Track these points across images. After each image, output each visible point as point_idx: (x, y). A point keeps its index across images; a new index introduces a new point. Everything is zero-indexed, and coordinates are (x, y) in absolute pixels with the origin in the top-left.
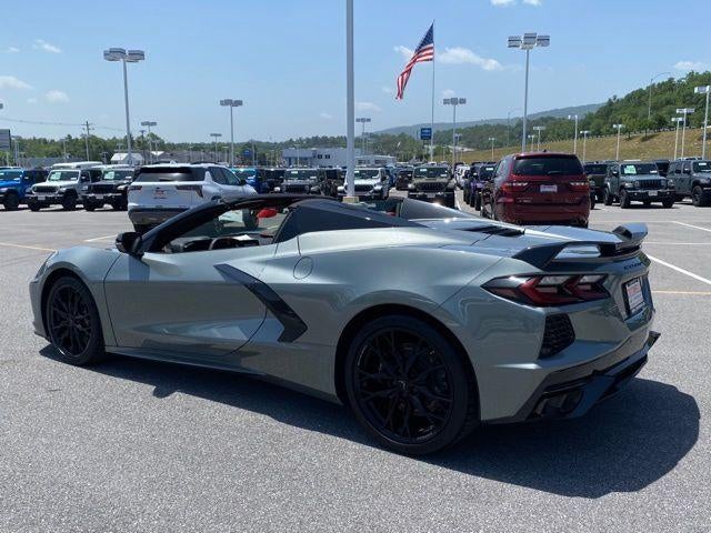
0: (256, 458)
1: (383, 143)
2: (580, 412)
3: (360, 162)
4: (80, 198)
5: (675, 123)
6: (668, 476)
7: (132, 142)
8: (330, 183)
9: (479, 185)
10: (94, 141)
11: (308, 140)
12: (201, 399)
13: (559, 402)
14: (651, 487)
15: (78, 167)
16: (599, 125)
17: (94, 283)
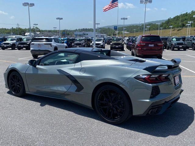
0: (69, 125)
1: (103, 30)
2: (161, 113)
3: (97, 36)
4: (16, 46)
5: (188, 25)
6: (185, 131)
7: (31, 30)
8: (88, 43)
9: (131, 44)
10: (20, 29)
11: (81, 29)
12: (53, 107)
13: (155, 110)
14: (181, 134)
15: (16, 37)
16: (165, 26)
17: (22, 73)
